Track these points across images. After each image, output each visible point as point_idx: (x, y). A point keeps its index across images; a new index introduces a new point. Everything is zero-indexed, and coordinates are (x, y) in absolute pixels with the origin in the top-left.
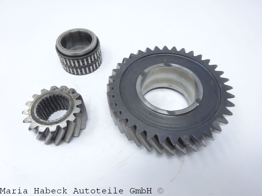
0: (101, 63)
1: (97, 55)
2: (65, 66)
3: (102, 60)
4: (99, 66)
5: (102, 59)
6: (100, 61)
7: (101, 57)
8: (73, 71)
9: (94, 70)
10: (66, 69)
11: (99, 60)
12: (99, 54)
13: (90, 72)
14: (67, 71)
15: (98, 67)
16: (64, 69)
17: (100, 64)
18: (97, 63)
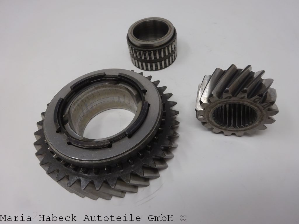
0: (175, 59)
1: (172, 48)
2: (134, 59)
3: (176, 56)
4: (173, 62)
5: (176, 54)
6: (175, 57)
7: (175, 52)
8: (142, 65)
9: (166, 67)
10: (135, 63)
11: (173, 55)
12: (175, 48)
13: (161, 68)
14: (136, 65)
15: (171, 63)
16: (133, 63)
17: (173, 60)
18: (171, 58)
